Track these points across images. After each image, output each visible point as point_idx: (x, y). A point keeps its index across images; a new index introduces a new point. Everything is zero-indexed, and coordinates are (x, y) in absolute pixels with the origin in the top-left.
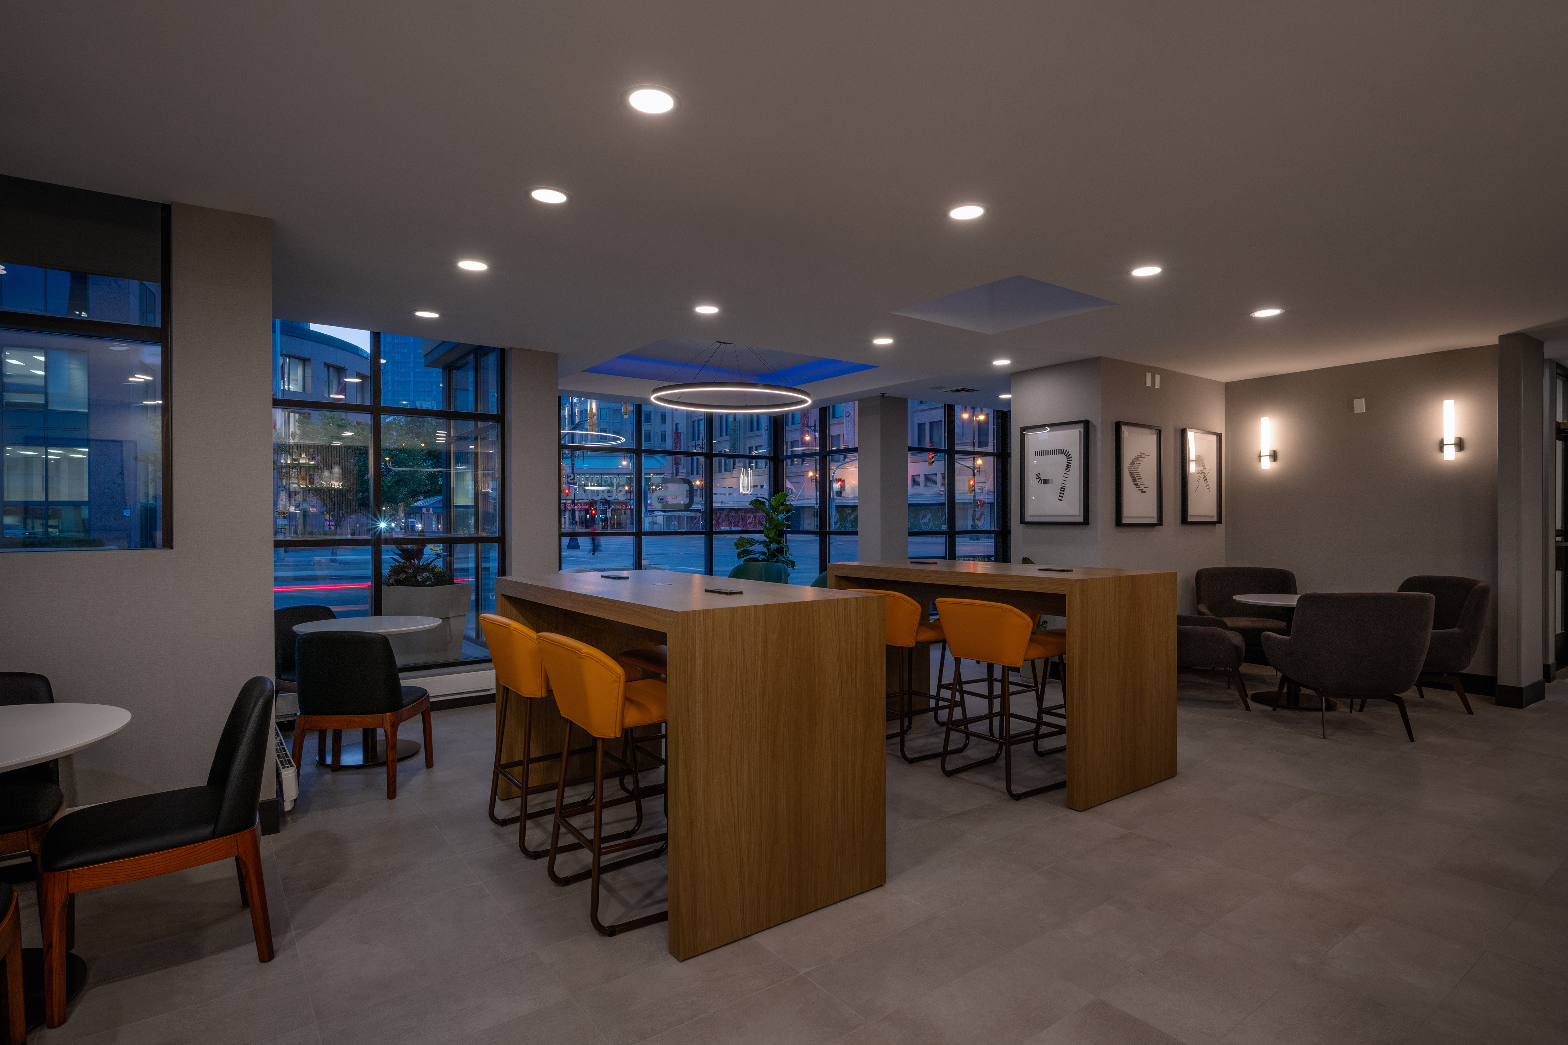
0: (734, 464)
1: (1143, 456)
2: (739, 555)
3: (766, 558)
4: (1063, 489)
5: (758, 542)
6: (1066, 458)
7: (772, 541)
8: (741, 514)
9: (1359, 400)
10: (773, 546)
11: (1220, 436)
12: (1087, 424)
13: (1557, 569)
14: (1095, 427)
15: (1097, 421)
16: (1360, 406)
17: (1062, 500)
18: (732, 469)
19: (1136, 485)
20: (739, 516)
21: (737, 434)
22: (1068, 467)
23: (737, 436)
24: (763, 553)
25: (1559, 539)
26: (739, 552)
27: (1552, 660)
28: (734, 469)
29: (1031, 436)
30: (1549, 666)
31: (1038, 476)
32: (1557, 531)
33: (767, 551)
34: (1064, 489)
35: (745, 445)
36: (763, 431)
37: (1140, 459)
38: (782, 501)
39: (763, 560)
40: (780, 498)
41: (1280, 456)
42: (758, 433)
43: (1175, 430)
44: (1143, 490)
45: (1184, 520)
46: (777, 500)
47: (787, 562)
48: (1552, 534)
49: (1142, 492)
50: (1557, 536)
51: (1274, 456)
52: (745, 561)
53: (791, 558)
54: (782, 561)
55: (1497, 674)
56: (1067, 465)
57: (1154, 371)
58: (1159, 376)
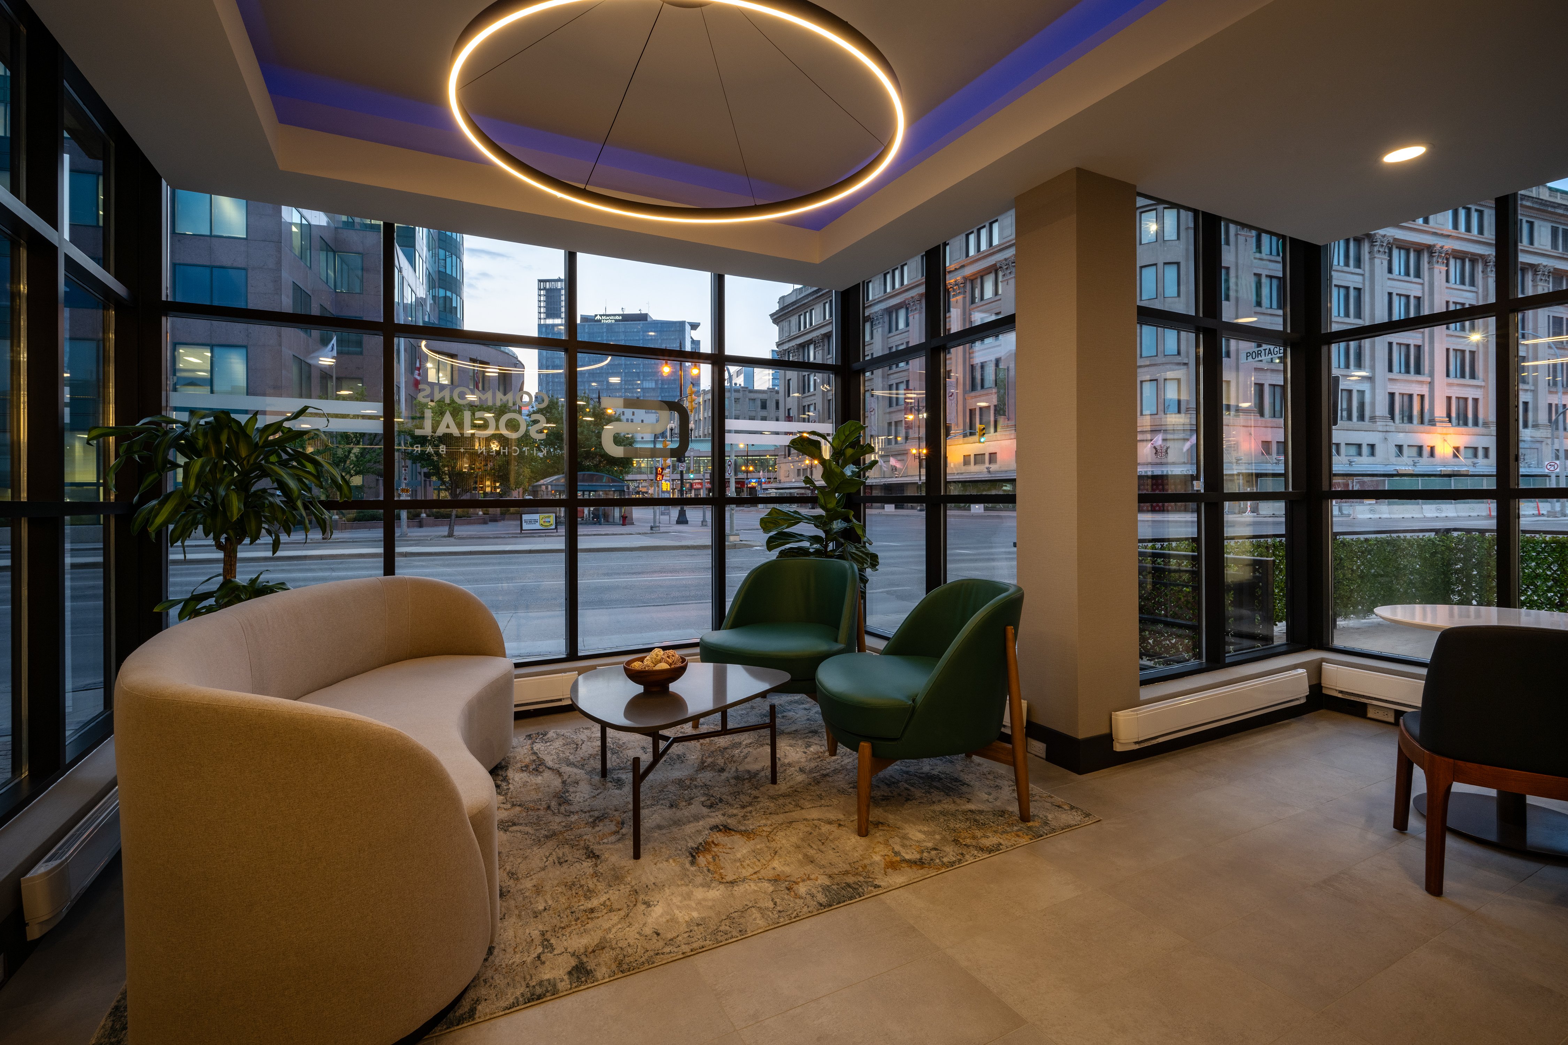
2: (771, 544)
3: (822, 548)
5: (807, 519)
7: (832, 516)
10: (837, 525)
24: (815, 539)
26: (770, 537)
33: (823, 535)
38: (852, 439)
39: (817, 552)
40: (847, 433)
46: (843, 438)
47: (861, 557)
52: (782, 554)
53: (871, 549)
54: (851, 554)
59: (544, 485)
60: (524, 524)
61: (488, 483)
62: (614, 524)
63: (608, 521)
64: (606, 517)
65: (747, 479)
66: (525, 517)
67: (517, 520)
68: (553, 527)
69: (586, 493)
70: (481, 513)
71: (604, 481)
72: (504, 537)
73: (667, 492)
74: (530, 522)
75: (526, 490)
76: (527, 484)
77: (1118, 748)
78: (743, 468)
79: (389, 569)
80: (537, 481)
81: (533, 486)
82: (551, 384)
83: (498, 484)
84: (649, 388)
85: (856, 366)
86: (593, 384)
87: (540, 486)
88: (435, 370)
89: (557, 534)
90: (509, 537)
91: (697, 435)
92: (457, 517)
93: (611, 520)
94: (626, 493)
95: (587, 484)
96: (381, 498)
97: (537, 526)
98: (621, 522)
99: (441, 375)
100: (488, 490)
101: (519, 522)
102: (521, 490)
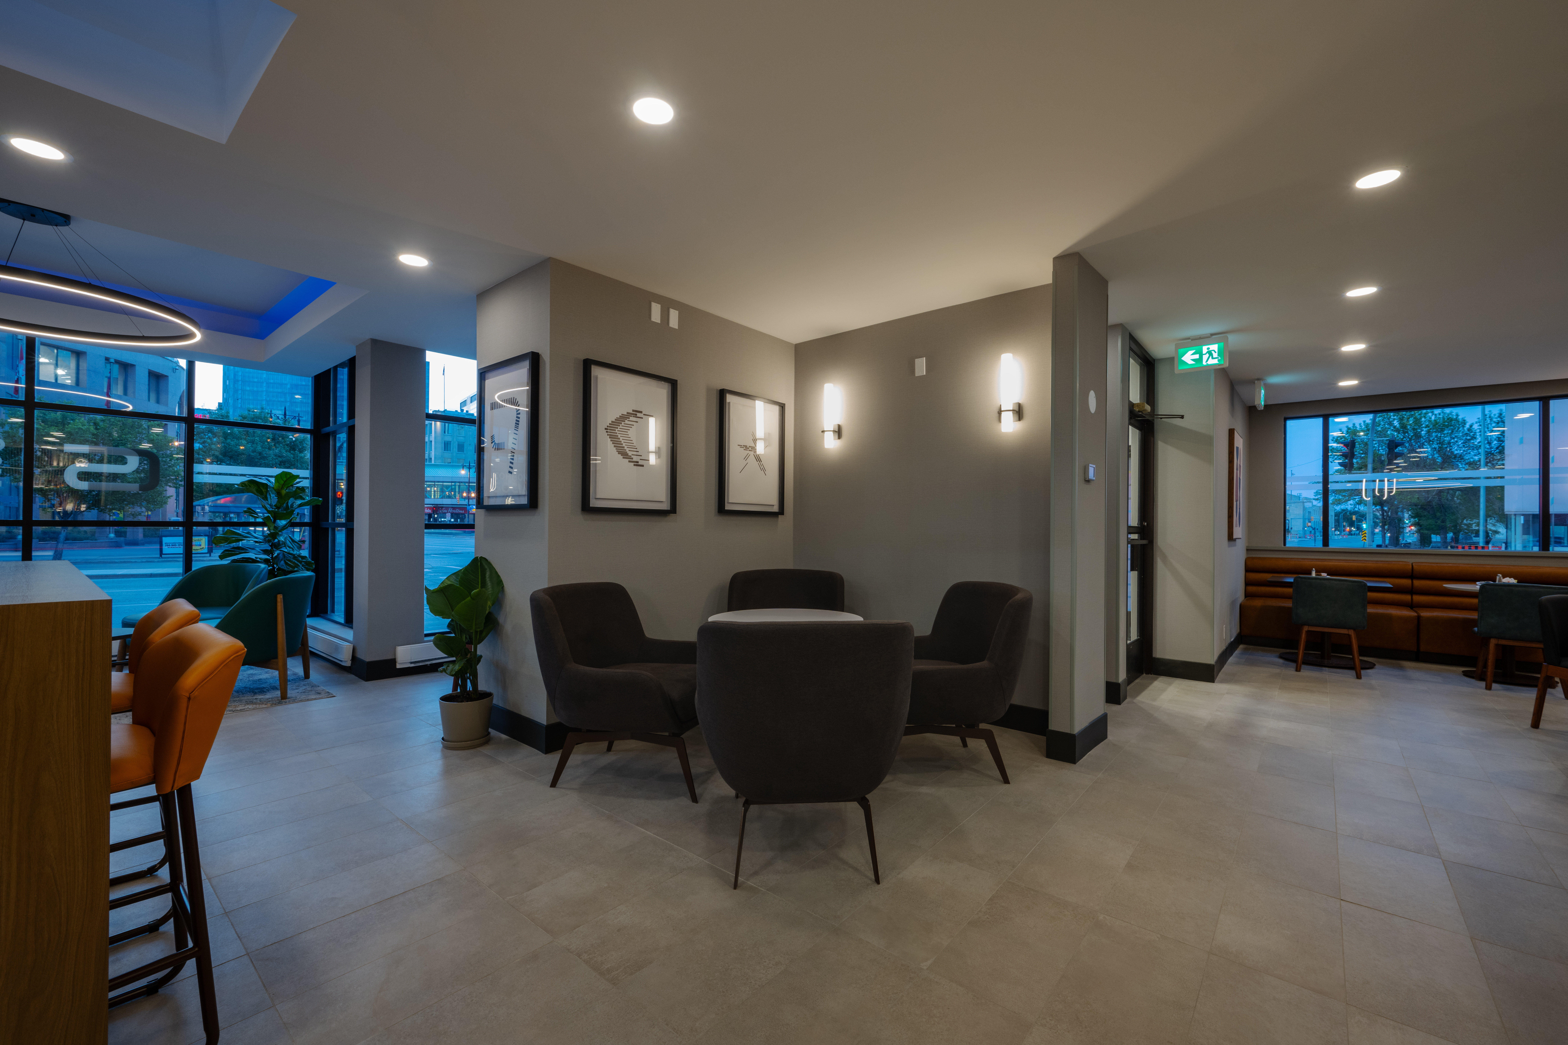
1: (639, 415)
4: (513, 456)
6: (516, 413)
9: (920, 359)
11: (782, 407)
12: (535, 359)
13: (1132, 569)
14: (544, 362)
15: (545, 353)
16: (921, 367)
17: (511, 473)
19: (625, 455)
22: (517, 424)
25: (1135, 536)
26: (225, 550)
27: (1122, 676)
30: (1117, 685)
31: (493, 440)
32: (1129, 527)
37: (632, 418)
40: (285, 479)
41: (845, 432)
43: (709, 390)
44: (638, 462)
45: (721, 509)
48: (1123, 530)
49: (636, 466)
50: (1129, 533)
51: (839, 432)
55: (1048, 708)
56: (516, 421)
57: (667, 304)
58: (677, 312)
66: (165, 540)
67: (155, 543)
68: (206, 551)
70: (112, 535)
72: (135, 562)
77: (398, 666)
82: (240, 392)
85: (325, 430)
86: (297, 397)
89: (210, 558)
90: (142, 562)
92: (67, 539)
101: (158, 547)
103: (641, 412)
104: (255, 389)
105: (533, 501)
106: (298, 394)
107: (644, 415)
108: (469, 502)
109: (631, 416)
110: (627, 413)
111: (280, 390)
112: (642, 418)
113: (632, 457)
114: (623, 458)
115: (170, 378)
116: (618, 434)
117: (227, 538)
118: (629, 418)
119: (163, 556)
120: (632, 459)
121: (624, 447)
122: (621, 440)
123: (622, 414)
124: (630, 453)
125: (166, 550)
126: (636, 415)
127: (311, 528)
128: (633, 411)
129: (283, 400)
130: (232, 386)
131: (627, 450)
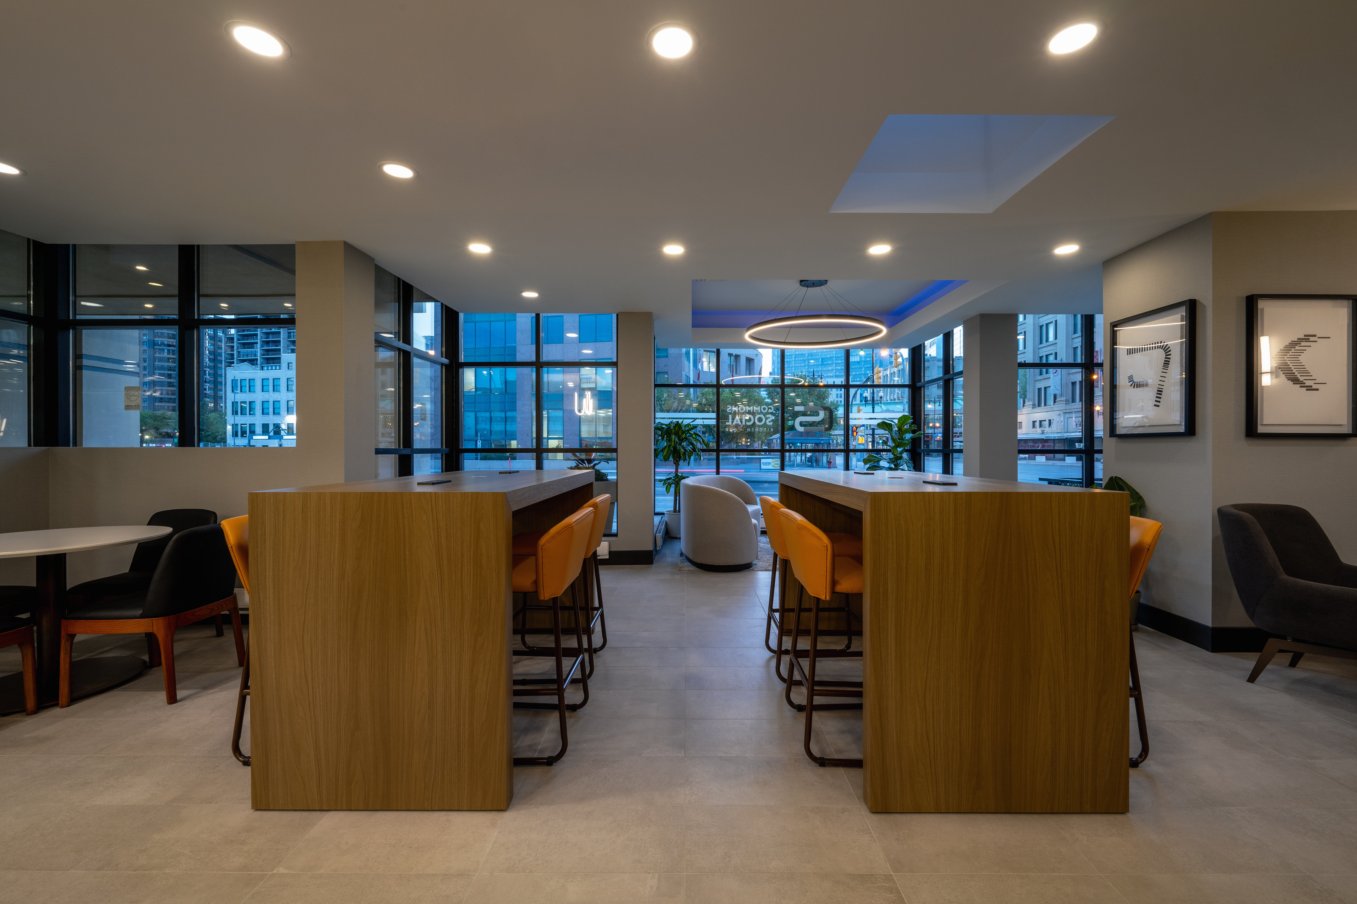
0: (1024, 403)
1: (1312, 339)
4: (1160, 392)
5: (885, 459)
6: (1165, 355)
8: (1030, 444)
10: (900, 462)
12: (1192, 305)
14: (1204, 306)
15: (1206, 298)
17: (1158, 406)
18: (1022, 407)
19: (1295, 381)
20: (1028, 446)
21: (1027, 378)
22: (1166, 363)
23: (1027, 380)
28: (1023, 407)
29: (1125, 332)
31: (1131, 378)
34: (1162, 391)
35: (1034, 386)
36: (1051, 374)
37: (1303, 344)
38: (907, 422)
40: (903, 420)
42: (1047, 376)
44: (1312, 386)
49: (1307, 390)
56: (1165, 361)
59: (775, 439)
60: (762, 465)
61: (744, 440)
62: (823, 467)
63: (818, 465)
64: (817, 461)
65: (935, 433)
66: (763, 461)
69: (803, 444)
71: (817, 436)
73: (863, 444)
74: (766, 464)
75: (763, 442)
76: (764, 438)
78: (931, 425)
79: (718, 473)
80: (771, 436)
81: (768, 440)
83: (749, 440)
84: (855, 362)
85: (918, 384)
86: (811, 361)
87: (772, 439)
88: (707, 362)
91: (892, 398)
93: (821, 464)
94: (831, 445)
95: (804, 438)
96: (715, 448)
97: (770, 467)
98: (828, 466)
99: (710, 365)
100: (743, 443)
102: (760, 442)
103: (1315, 336)
104: (789, 360)
105: (1191, 428)
106: (812, 359)
107: (1318, 338)
108: (934, 431)
109: (1303, 341)
110: (1298, 339)
111: (802, 359)
112: (1316, 341)
113: (1304, 381)
114: (1294, 384)
115: (755, 360)
116: (1287, 361)
117: (870, 459)
118: (1300, 344)
119: (761, 470)
120: (1305, 383)
121: (1294, 373)
122: (1291, 366)
123: (1292, 341)
124: (1301, 379)
125: (763, 467)
126: (1309, 339)
127: (910, 453)
128: (1305, 336)
129: (803, 365)
130: (776, 360)
131: (1298, 376)
